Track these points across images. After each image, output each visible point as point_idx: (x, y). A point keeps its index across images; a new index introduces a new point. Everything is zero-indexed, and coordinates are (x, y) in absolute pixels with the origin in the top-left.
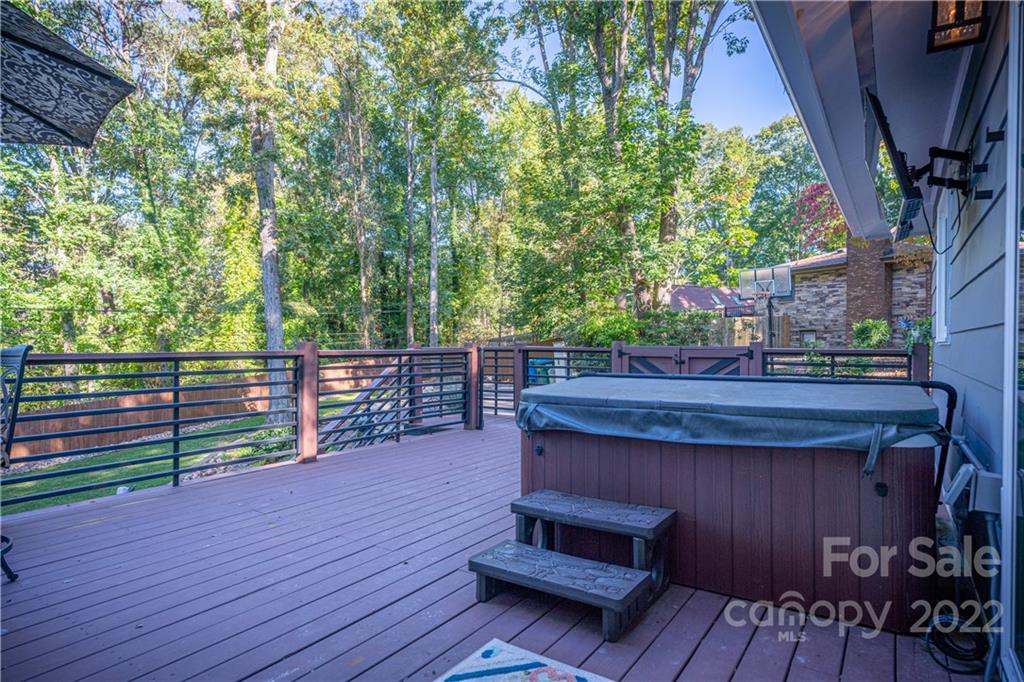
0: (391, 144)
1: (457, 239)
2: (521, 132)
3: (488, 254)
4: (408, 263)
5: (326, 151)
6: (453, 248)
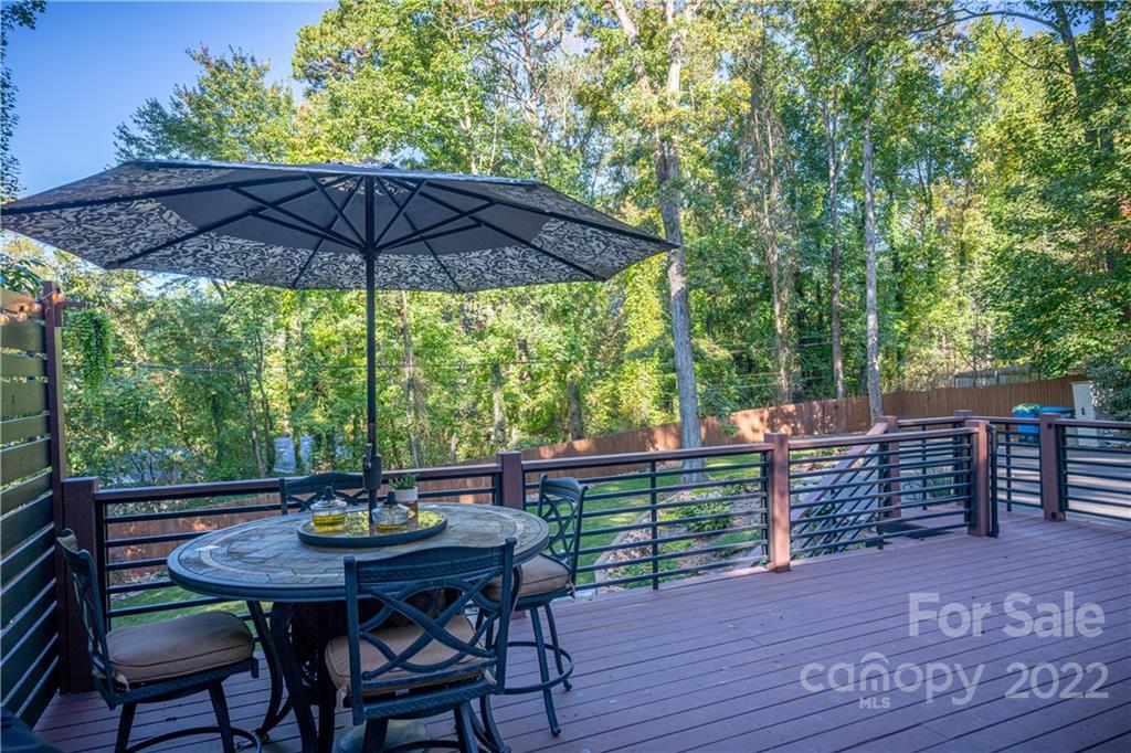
0: (805, 133)
1: (899, 240)
2: (997, 76)
3: (948, 255)
4: (832, 280)
5: (727, 161)
6: (893, 252)
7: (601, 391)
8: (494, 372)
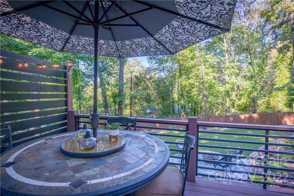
7: (263, 100)
8: (228, 94)
